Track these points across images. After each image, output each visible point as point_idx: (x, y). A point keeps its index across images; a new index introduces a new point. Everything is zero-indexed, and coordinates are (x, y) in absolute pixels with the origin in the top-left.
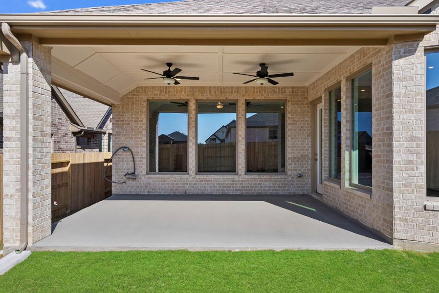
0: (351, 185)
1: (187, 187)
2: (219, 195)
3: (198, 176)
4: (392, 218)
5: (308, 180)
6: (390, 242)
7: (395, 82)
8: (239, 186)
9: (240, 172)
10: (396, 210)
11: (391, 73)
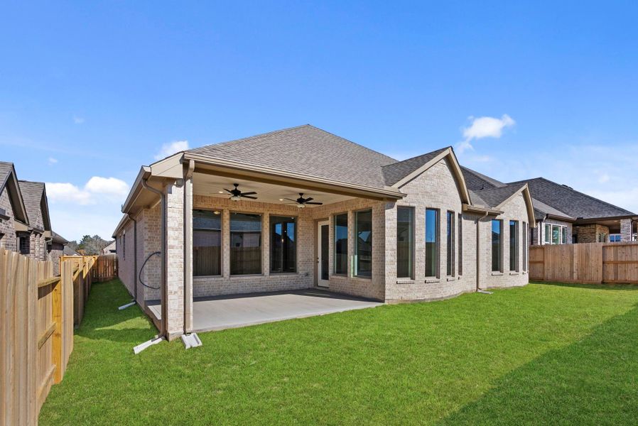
0: (354, 276)
1: (221, 288)
2: (249, 294)
3: (231, 279)
4: (384, 289)
5: (312, 278)
6: (383, 301)
7: (386, 221)
8: (265, 285)
9: (265, 274)
10: (386, 285)
11: (384, 216)
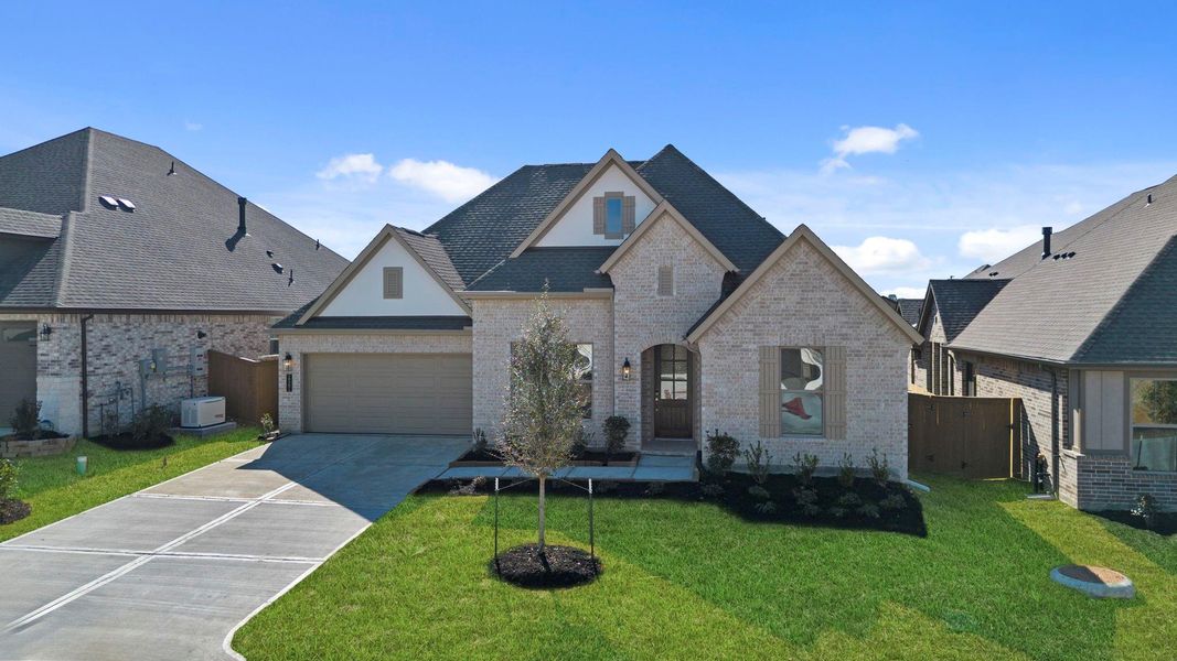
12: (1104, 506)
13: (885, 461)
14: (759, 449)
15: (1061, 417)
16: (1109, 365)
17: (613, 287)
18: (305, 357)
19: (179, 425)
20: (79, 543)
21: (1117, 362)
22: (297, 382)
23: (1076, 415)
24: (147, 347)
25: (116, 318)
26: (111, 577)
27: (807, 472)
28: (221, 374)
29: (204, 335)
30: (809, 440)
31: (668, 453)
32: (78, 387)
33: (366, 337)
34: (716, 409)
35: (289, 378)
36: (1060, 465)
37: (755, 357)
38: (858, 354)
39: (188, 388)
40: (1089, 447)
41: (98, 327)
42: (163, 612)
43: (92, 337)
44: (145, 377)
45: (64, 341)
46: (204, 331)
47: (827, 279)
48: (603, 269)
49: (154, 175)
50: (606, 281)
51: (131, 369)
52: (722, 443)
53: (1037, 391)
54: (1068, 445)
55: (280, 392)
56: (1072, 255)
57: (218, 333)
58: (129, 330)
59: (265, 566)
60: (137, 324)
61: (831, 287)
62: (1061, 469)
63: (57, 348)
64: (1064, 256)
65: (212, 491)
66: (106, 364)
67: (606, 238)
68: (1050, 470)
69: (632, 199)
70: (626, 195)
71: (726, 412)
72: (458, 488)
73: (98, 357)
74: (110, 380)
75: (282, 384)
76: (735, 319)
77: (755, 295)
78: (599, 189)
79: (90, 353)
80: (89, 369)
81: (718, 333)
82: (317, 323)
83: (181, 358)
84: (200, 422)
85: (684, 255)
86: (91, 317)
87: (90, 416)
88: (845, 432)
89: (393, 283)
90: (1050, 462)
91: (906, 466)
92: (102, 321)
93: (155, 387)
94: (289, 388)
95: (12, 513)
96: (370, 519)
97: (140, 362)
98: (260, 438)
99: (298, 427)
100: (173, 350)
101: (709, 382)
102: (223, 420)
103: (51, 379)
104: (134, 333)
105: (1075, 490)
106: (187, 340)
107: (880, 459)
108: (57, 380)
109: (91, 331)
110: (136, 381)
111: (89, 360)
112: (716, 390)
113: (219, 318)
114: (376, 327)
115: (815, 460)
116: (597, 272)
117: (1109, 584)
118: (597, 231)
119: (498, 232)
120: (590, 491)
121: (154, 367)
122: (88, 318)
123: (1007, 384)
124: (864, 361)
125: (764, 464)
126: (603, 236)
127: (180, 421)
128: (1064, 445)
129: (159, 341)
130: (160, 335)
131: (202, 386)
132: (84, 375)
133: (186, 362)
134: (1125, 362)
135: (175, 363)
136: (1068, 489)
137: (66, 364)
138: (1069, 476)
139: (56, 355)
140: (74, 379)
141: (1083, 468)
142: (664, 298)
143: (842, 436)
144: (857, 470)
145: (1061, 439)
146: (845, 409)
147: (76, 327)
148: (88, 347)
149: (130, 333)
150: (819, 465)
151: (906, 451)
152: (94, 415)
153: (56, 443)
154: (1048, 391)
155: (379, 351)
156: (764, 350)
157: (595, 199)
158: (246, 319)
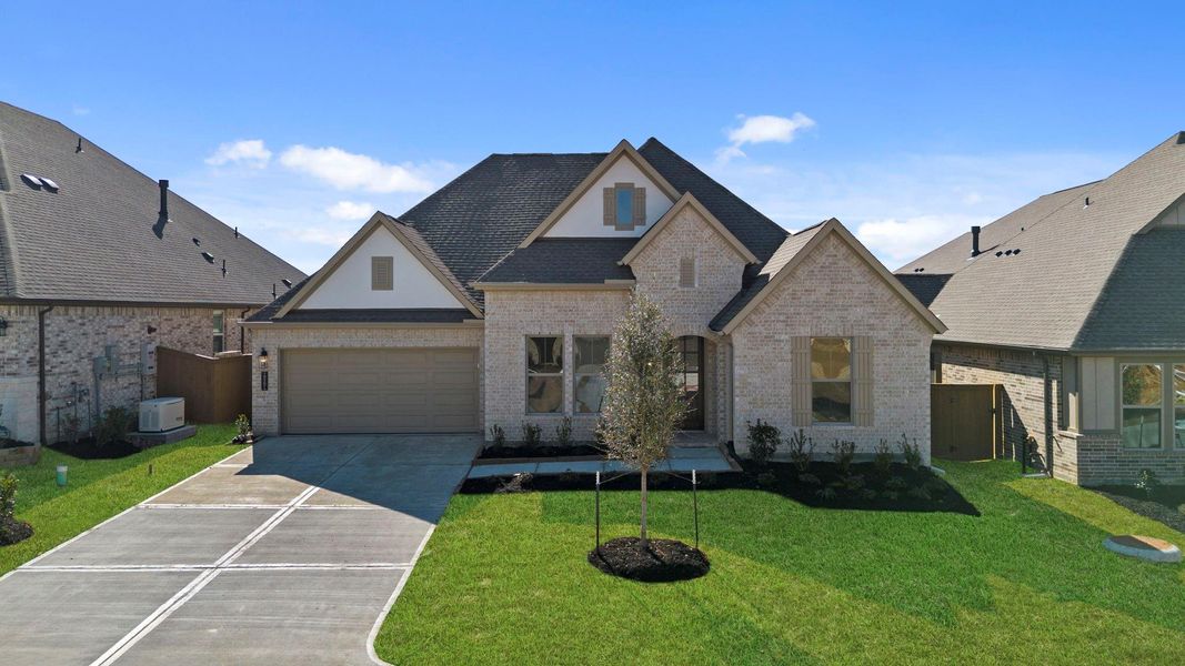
12: (1101, 481)
13: (916, 446)
14: (802, 437)
15: (1055, 400)
16: (1105, 352)
17: (634, 278)
18: (282, 352)
19: (137, 430)
20: (118, 560)
21: (1113, 349)
22: (273, 380)
23: (1073, 400)
24: (101, 343)
25: (72, 311)
26: (186, 594)
27: (846, 458)
28: (171, 371)
29: (155, 330)
30: (839, 428)
31: (690, 445)
32: (35, 389)
33: (353, 331)
34: (750, 399)
35: (265, 376)
36: (1055, 444)
37: (788, 348)
38: (884, 343)
39: (138, 388)
40: (1085, 427)
41: (55, 320)
42: (277, 627)
43: (49, 332)
44: (98, 377)
45: (23, 336)
46: (153, 326)
47: (855, 271)
48: (626, 260)
49: (64, 152)
50: (627, 273)
51: (86, 367)
52: (762, 432)
53: (1023, 378)
54: (1064, 425)
55: (254, 390)
56: (1017, 252)
57: (165, 327)
58: (83, 324)
59: (353, 574)
60: (91, 318)
61: (859, 279)
62: (1055, 449)
63: (15, 344)
64: (1008, 253)
65: (226, 498)
66: (62, 363)
67: (616, 229)
68: (1041, 450)
69: (643, 190)
70: (636, 186)
71: (759, 402)
72: (502, 486)
73: (54, 354)
74: (66, 380)
75: (256, 381)
76: (767, 310)
77: (786, 287)
78: (610, 180)
79: (47, 350)
80: (47, 368)
81: (751, 323)
82: (297, 316)
83: (132, 355)
84: (162, 426)
85: (705, 248)
86: (50, 310)
87: (47, 421)
88: (873, 419)
89: (383, 274)
90: (1041, 441)
91: (929, 450)
92: (59, 314)
93: (108, 387)
94: (265, 387)
95: (15, 531)
96: (432, 521)
97: (94, 360)
98: (235, 442)
99: (275, 429)
100: (124, 347)
101: (742, 372)
102: (182, 423)
103: (7, 379)
104: (88, 328)
105: (1075, 468)
106: (138, 335)
107: (911, 443)
108: (15, 380)
109: (48, 325)
110: (90, 382)
111: (47, 357)
112: (749, 380)
113: (166, 311)
114: (364, 320)
115: (853, 446)
116: (620, 263)
117: (1164, 551)
118: (607, 222)
119: (478, 222)
120: (694, 481)
121: (105, 366)
122: (47, 310)
123: (983, 371)
124: (890, 350)
125: (806, 452)
126: (614, 227)
127: (138, 426)
128: (1059, 426)
129: (113, 335)
130: (113, 330)
131: (151, 386)
132: (42, 374)
133: (136, 360)
134: (1118, 349)
135: (127, 360)
136: (1064, 467)
137: (24, 362)
138: (1067, 455)
139: (14, 352)
140: (30, 379)
141: (1082, 448)
142: (686, 289)
143: (870, 423)
144: (892, 456)
145: (1055, 420)
146: (873, 397)
147: (34, 319)
148: (46, 343)
149: (85, 328)
150: (857, 451)
151: (929, 435)
152: (51, 420)
153: (22, 452)
154: (1041, 377)
155: (368, 345)
156: (796, 340)
157: (606, 190)
158: (192, 312)
